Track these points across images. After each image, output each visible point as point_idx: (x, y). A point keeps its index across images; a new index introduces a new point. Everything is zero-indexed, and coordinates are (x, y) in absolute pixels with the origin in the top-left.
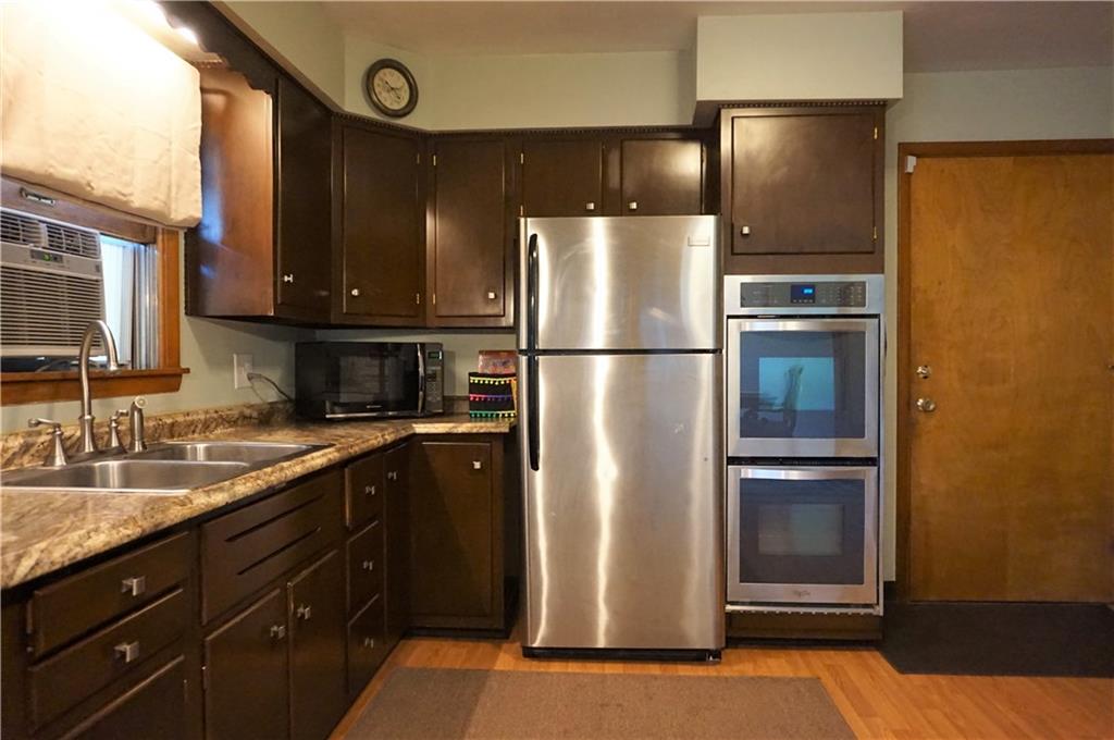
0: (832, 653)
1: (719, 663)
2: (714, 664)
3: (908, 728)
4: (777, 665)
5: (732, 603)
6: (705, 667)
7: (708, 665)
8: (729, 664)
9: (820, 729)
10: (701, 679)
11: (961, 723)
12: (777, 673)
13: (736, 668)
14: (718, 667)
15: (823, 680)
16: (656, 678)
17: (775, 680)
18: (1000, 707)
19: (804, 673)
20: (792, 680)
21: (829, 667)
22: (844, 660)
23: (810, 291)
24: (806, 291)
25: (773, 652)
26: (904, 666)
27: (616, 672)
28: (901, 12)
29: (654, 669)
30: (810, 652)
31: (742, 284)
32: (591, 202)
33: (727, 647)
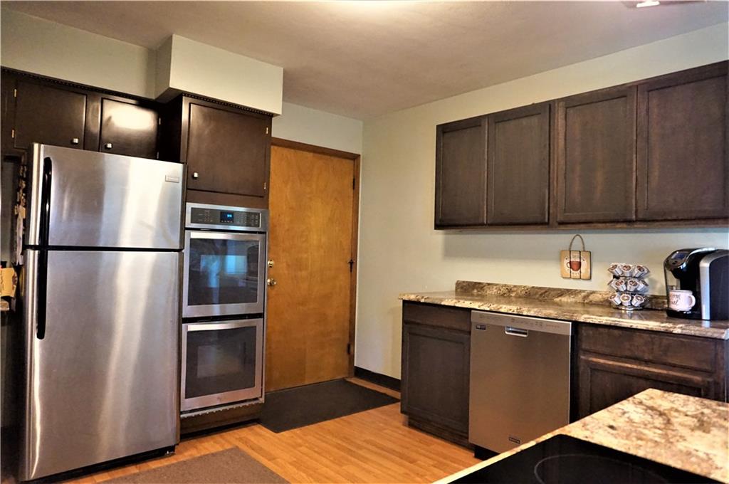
0: (236, 431)
1: (173, 454)
2: (170, 455)
3: (295, 459)
4: (210, 446)
5: (186, 412)
6: (166, 459)
7: (167, 457)
8: (180, 453)
9: (254, 474)
10: (168, 467)
11: (316, 449)
12: (213, 450)
13: (186, 454)
14: (175, 456)
15: (240, 447)
16: (138, 475)
17: (213, 455)
18: (328, 437)
19: (228, 447)
20: (223, 452)
21: (240, 439)
22: (244, 433)
23: (231, 216)
24: (228, 216)
25: (203, 439)
26: (277, 429)
27: (105, 479)
28: (282, 69)
29: (133, 470)
30: (224, 434)
31: (192, 208)
32: (76, 138)
33: (181, 441)
